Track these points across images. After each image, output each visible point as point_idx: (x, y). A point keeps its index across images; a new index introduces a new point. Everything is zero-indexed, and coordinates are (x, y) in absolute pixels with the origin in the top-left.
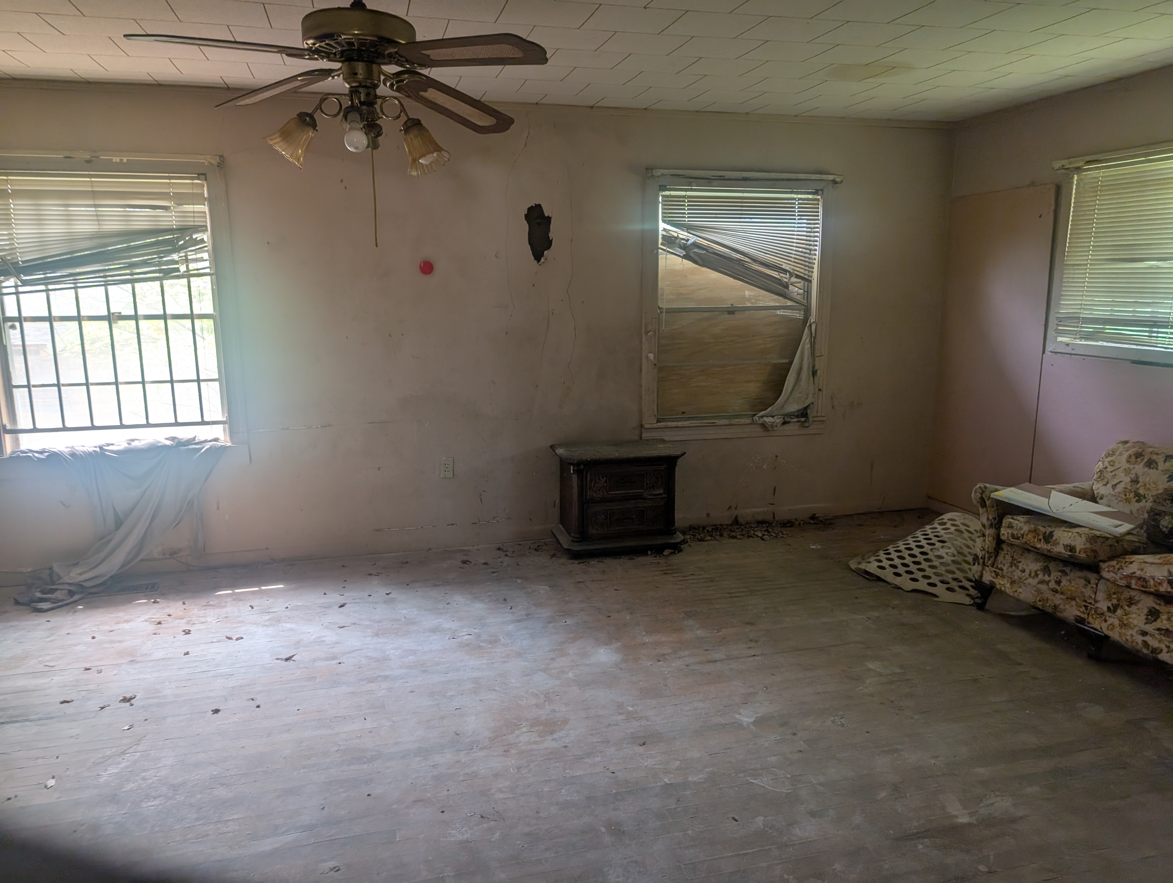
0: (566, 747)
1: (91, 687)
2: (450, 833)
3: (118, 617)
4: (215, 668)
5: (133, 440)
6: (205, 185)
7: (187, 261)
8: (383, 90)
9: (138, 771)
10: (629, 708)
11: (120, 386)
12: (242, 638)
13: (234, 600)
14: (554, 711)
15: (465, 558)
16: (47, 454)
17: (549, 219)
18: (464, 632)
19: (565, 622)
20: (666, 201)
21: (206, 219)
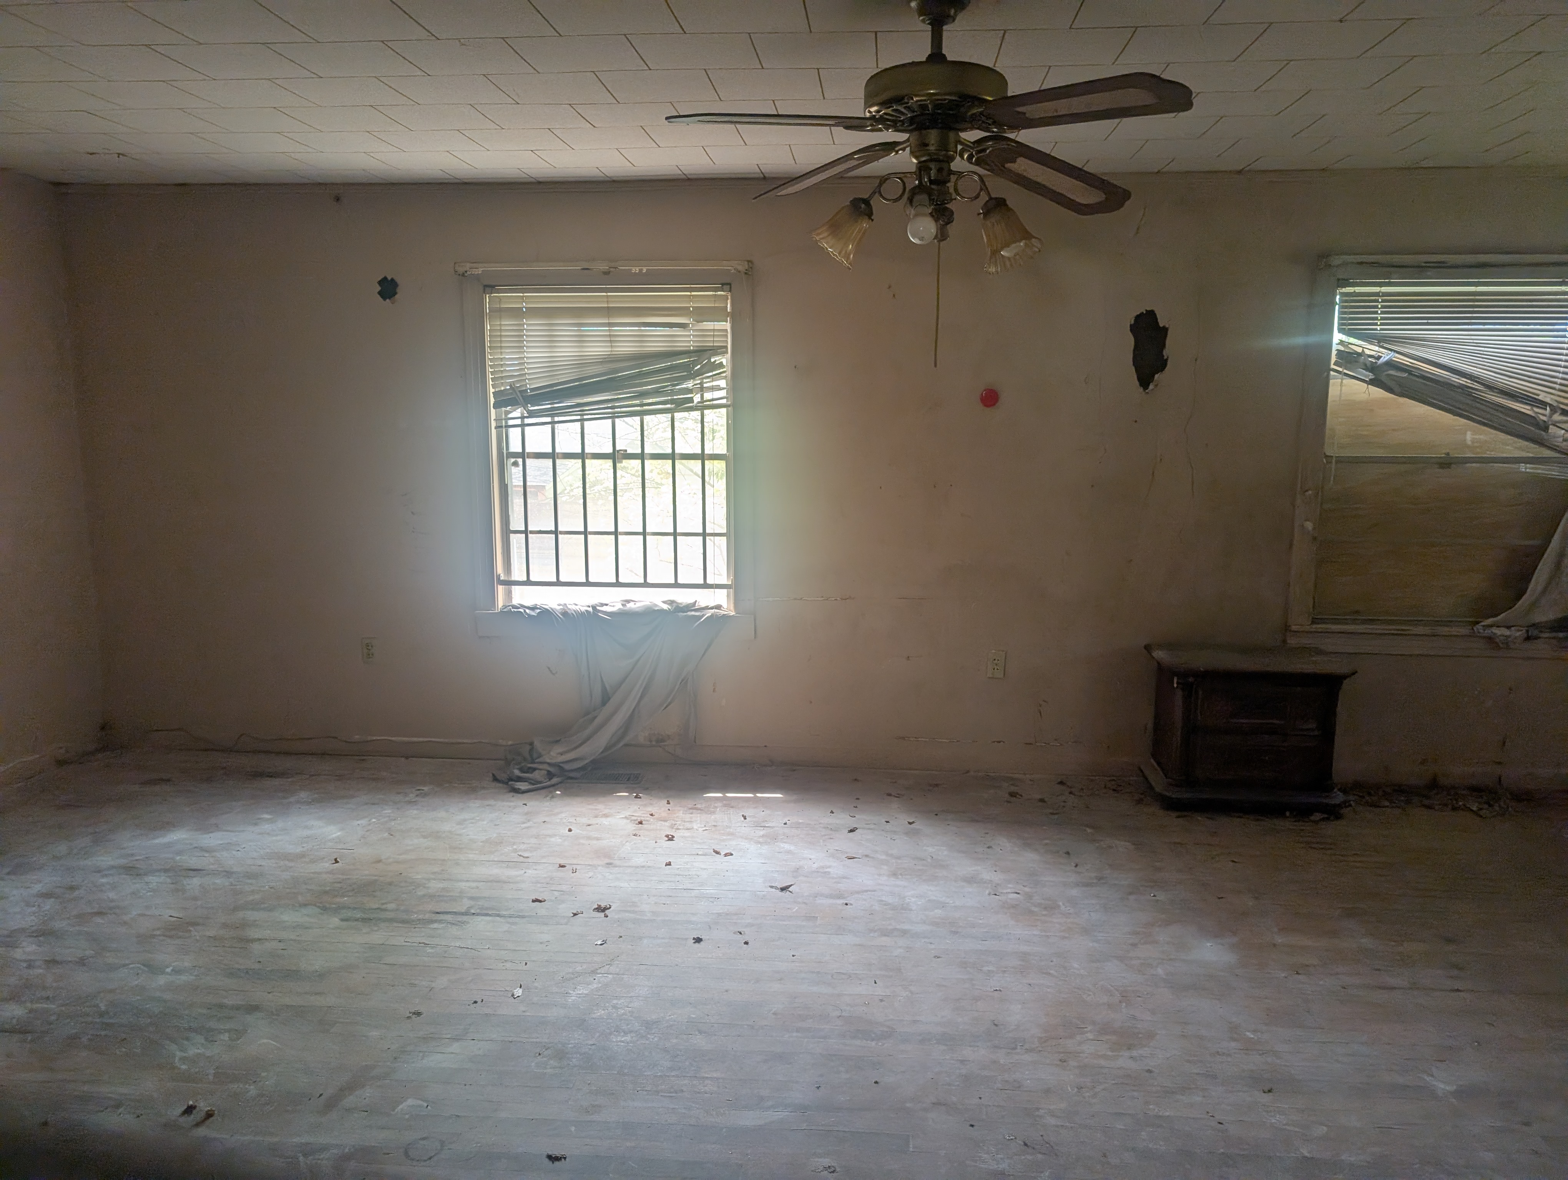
0: (1149, 1071)
1: (564, 888)
2: (980, 1157)
3: (596, 809)
4: (699, 886)
5: (628, 601)
6: (729, 297)
7: (702, 389)
8: (959, 164)
9: (609, 997)
10: (1248, 1034)
11: (620, 537)
12: (732, 855)
13: (725, 805)
14: (1134, 1018)
15: (1013, 789)
16: (539, 611)
17: (1165, 330)
18: (1010, 888)
19: (1154, 896)
20: (1346, 301)
21: (727, 338)
